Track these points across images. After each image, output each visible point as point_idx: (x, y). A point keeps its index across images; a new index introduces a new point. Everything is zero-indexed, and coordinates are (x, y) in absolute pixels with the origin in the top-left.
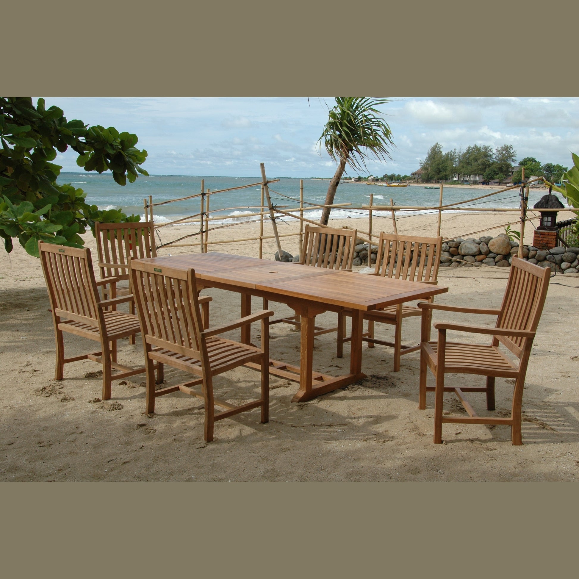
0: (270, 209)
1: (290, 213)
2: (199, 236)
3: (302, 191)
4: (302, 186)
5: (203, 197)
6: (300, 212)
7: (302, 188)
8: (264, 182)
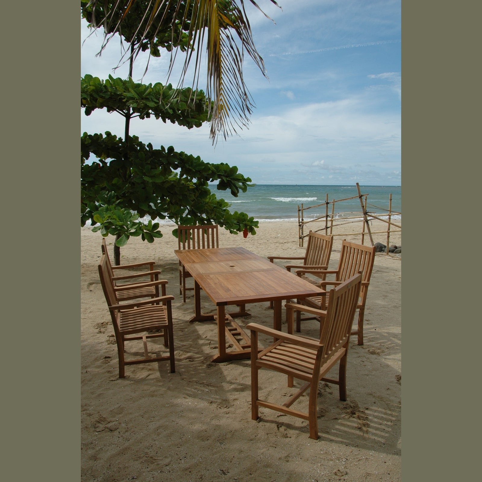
0: (364, 214)
1: (379, 217)
2: (325, 230)
3: (391, 202)
4: (391, 198)
5: (327, 205)
6: (388, 217)
7: (391, 200)
8: (359, 196)
